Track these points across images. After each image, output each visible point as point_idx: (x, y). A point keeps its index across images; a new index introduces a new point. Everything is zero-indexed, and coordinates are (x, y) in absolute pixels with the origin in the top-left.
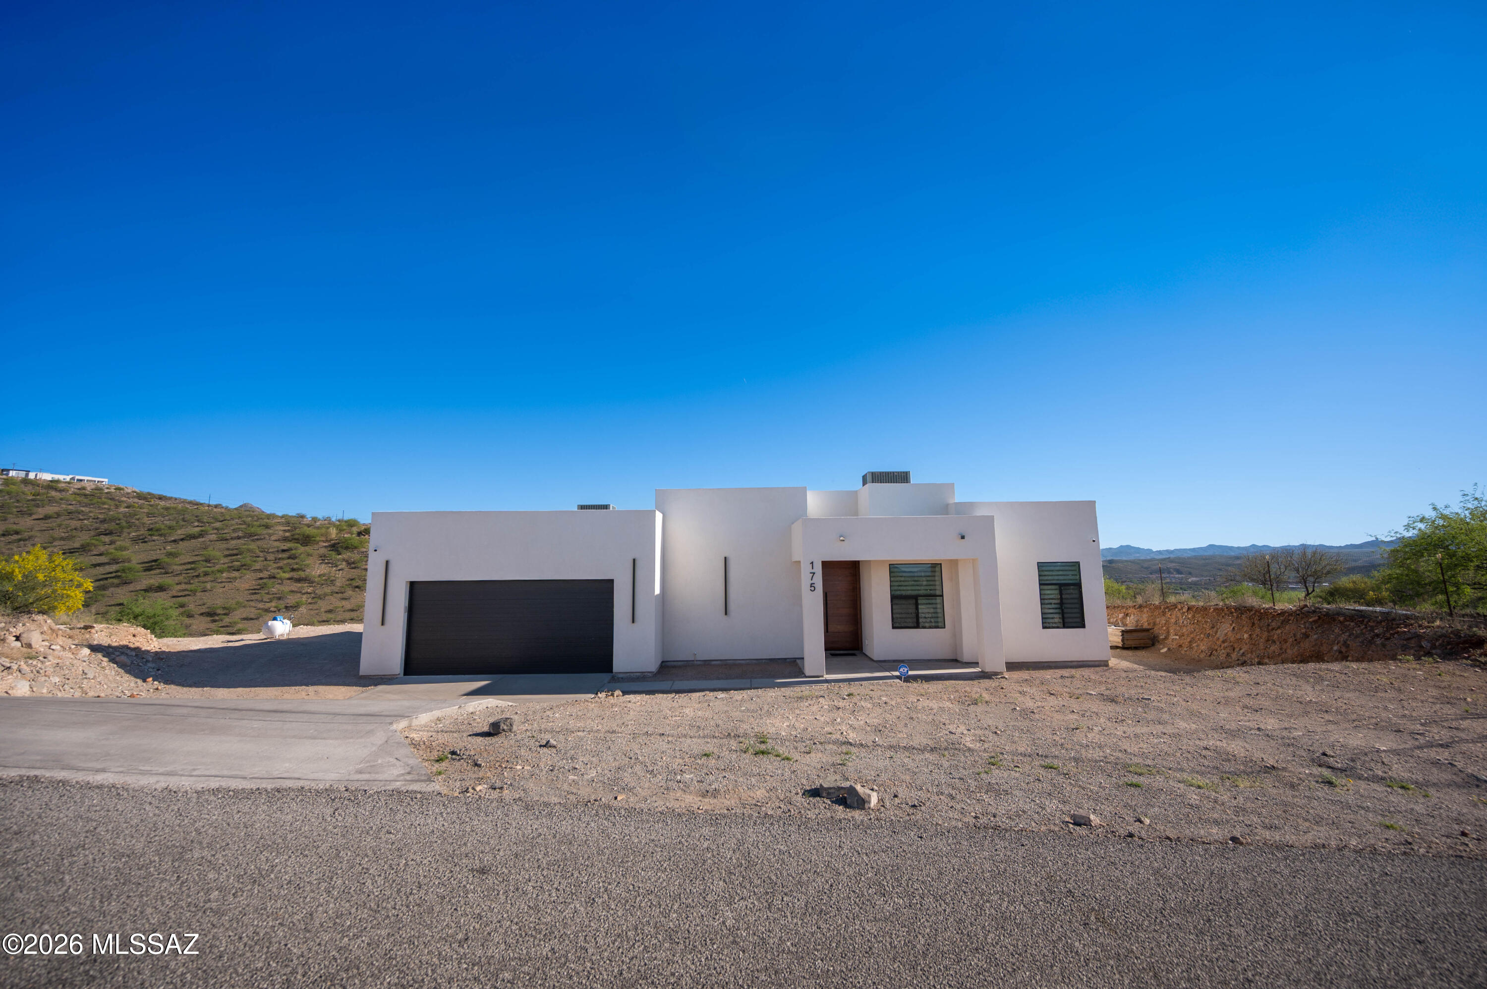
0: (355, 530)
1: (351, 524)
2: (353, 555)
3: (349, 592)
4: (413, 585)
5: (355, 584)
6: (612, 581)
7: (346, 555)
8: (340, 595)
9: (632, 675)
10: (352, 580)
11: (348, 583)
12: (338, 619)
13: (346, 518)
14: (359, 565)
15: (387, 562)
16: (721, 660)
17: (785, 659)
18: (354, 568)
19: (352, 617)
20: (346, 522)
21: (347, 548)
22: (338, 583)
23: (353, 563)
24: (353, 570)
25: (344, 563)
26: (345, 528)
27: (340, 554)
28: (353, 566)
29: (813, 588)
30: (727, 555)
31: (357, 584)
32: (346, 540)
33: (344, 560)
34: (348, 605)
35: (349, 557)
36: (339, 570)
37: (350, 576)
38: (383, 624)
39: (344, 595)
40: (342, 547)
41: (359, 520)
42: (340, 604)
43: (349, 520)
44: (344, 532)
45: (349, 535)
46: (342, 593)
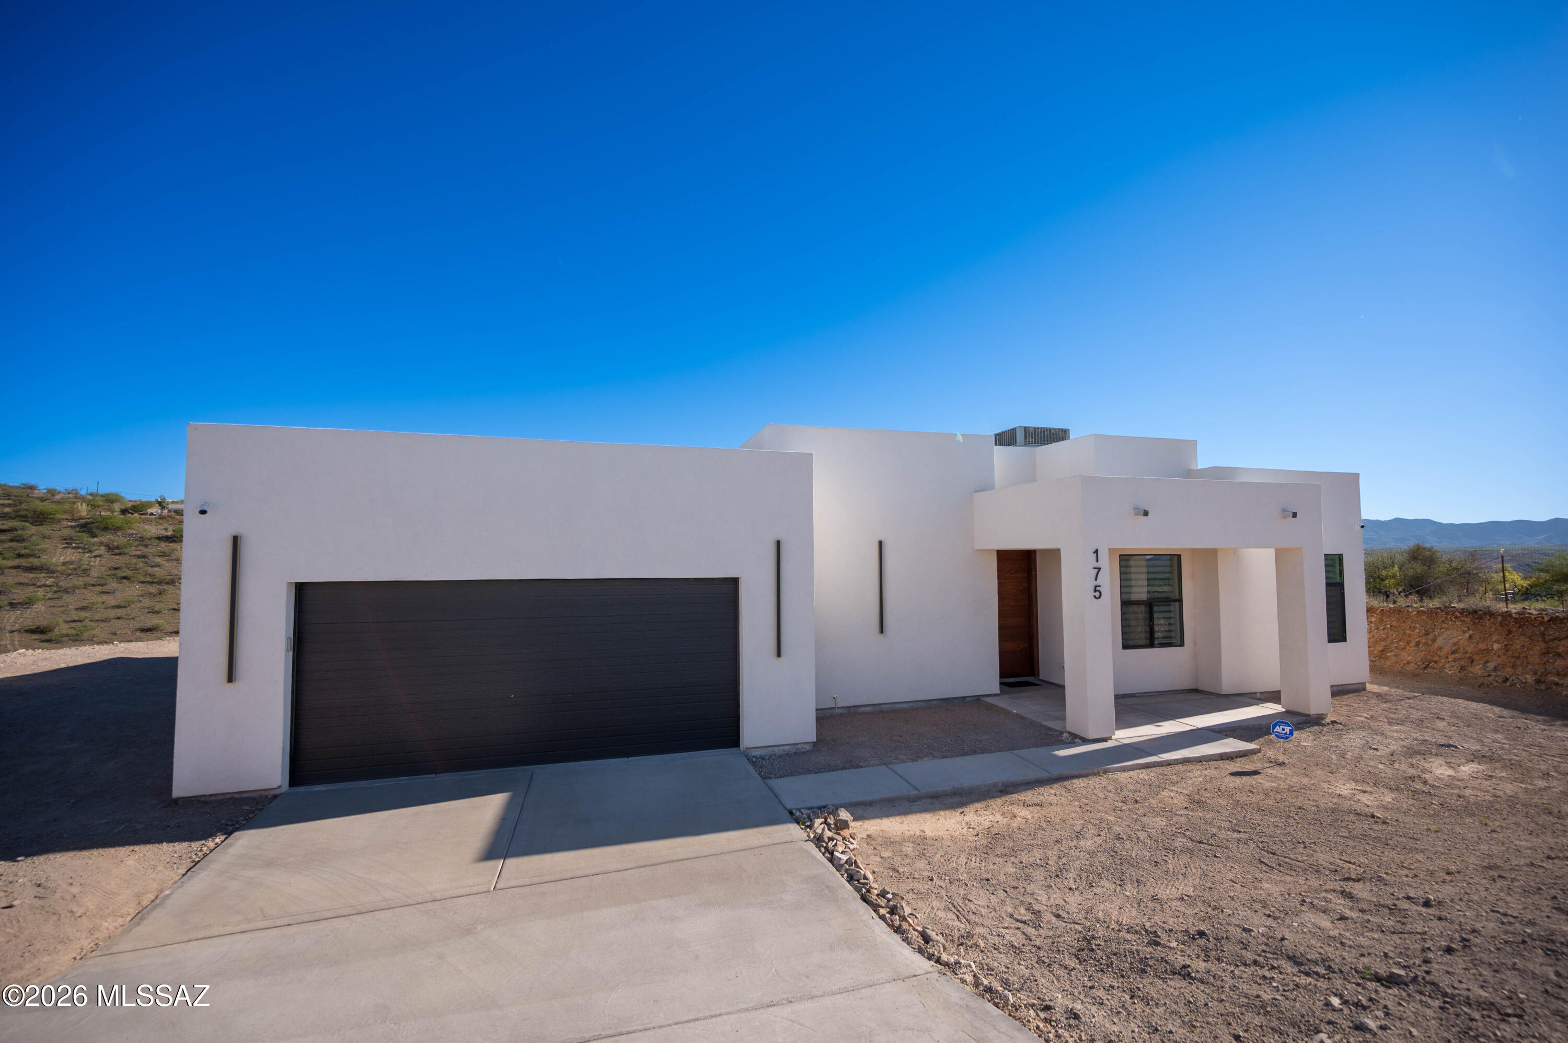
0: (117, 507)
1: (111, 499)
2: (116, 538)
3: (112, 585)
4: (301, 590)
5: (120, 573)
6: (735, 582)
7: (106, 537)
8: (98, 588)
9: (776, 749)
10: (116, 569)
11: (109, 572)
12: (96, 618)
13: (101, 492)
14: (126, 550)
15: (236, 540)
16: (873, 705)
17: (964, 698)
18: (120, 554)
19: (119, 615)
20: (102, 496)
21: (106, 529)
22: (94, 573)
23: (117, 548)
24: (117, 557)
25: (103, 548)
26: (101, 503)
27: (96, 536)
28: (117, 551)
29: (1097, 594)
30: (881, 539)
31: (124, 574)
32: (104, 519)
33: (102, 544)
34: (111, 600)
35: (109, 539)
36: (95, 557)
37: (113, 564)
38: (230, 679)
39: (105, 587)
40: (98, 528)
41: (123, 495)
42: (100, 599)
43: (107, 495)
44: (100, 509)
45: (109, 513)
46: (102, 585)
